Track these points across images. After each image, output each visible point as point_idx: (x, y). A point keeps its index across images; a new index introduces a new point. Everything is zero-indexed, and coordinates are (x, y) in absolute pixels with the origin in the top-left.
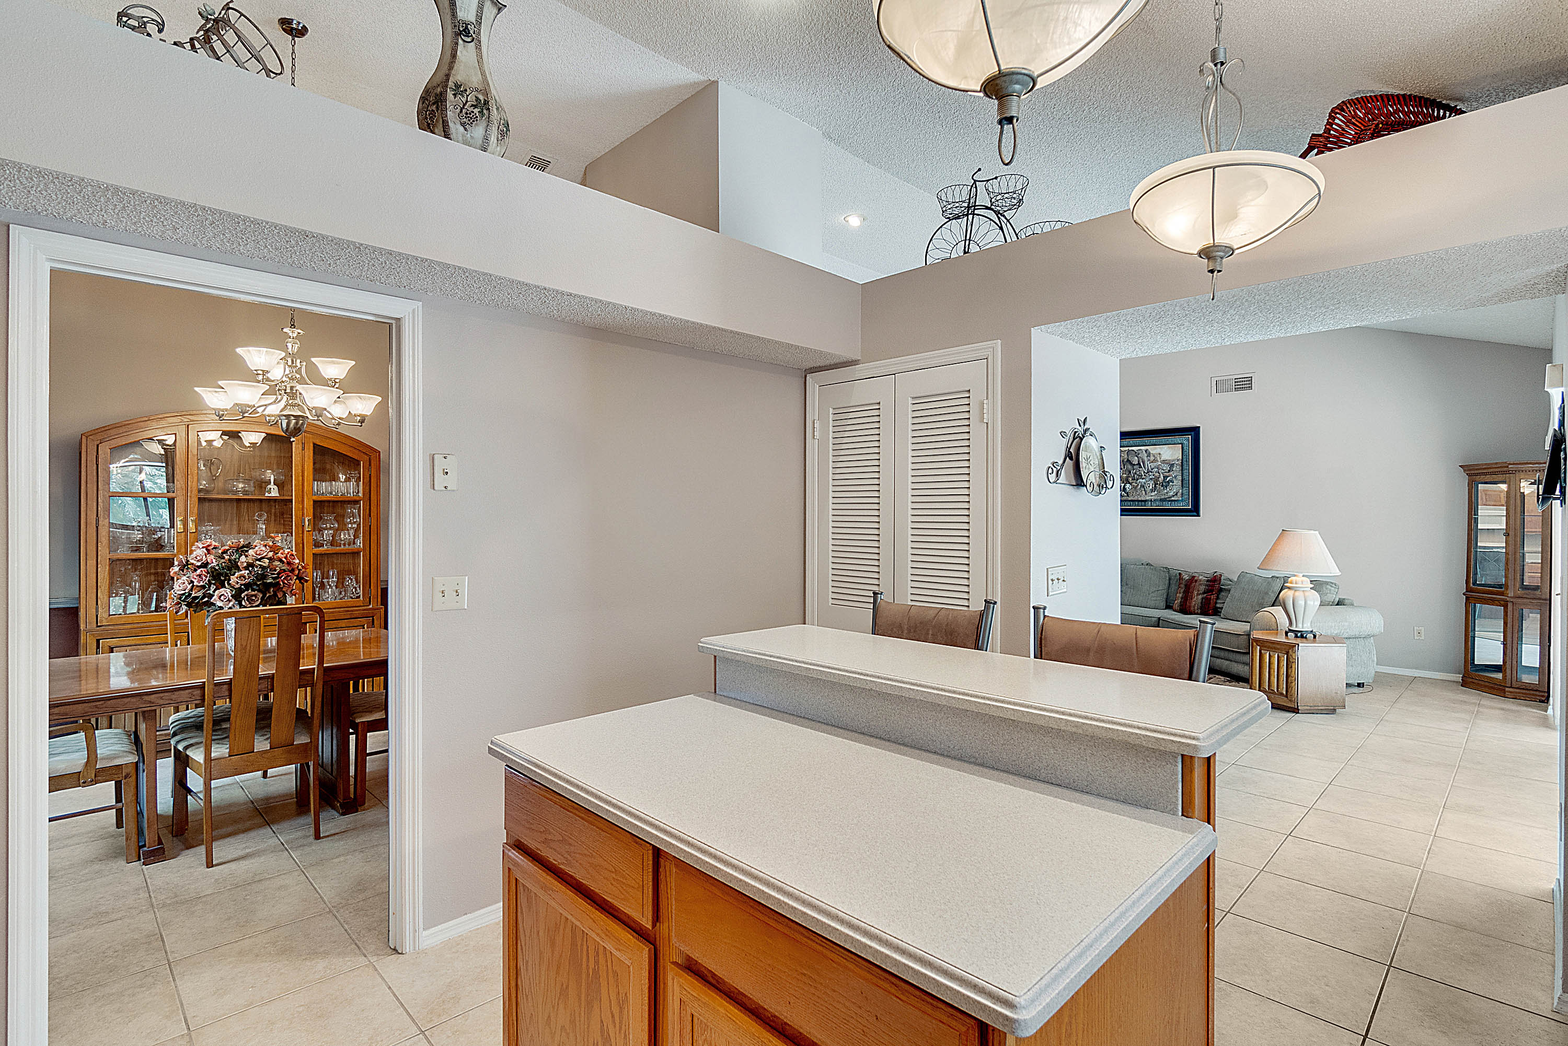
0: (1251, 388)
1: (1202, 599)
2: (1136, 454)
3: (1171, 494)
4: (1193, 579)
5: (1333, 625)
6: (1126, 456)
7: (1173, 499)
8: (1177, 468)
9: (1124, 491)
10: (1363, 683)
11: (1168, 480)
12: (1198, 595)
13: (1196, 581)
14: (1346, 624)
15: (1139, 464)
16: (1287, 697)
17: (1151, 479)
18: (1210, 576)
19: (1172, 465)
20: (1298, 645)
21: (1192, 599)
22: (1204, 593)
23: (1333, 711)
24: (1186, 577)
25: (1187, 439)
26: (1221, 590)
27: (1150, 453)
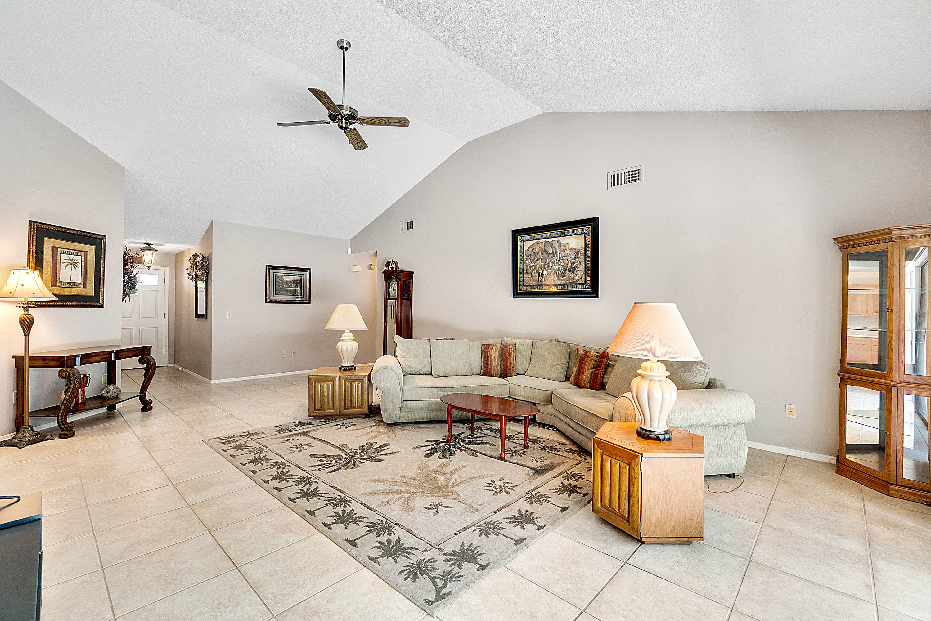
0: (639, 179)
1: (591, 373)
2: (551, 244)
3: (577, 278)
4: (586, 355)
5: (699, 413)
6: (543, 247)
7: (578, 282)
8: (581, 256)
9: (542, 277)
10: (734, 474)
11: (574, 266)
12: (588, 369)
13: (588, 356)
14: (713, 412)
15: (553, 253)
16: (629, 522)
17: (562, 266)
18: (601, 351)
19: (577, 253)
20: (642, 454)
21: (583, 373)
22: (593, 368)
23: (689, 543)
24: (582, 352)
25: (588, 230)
26: (608, 365)
27: (561, 243)
